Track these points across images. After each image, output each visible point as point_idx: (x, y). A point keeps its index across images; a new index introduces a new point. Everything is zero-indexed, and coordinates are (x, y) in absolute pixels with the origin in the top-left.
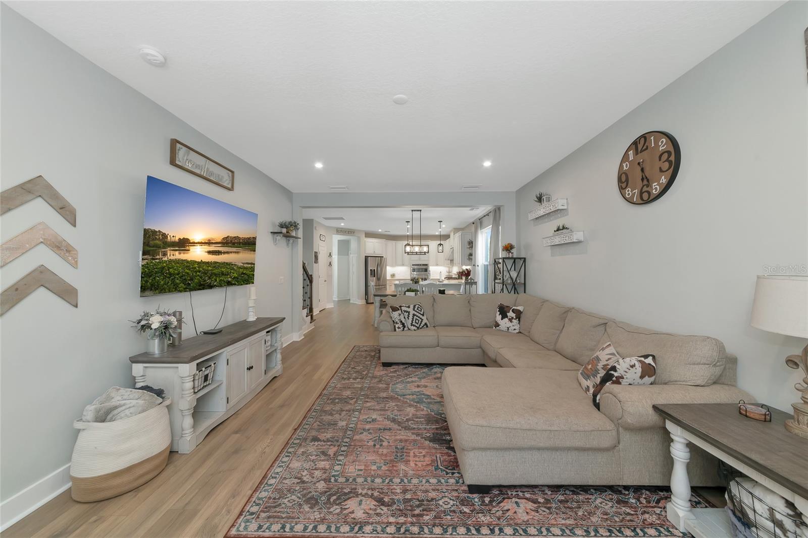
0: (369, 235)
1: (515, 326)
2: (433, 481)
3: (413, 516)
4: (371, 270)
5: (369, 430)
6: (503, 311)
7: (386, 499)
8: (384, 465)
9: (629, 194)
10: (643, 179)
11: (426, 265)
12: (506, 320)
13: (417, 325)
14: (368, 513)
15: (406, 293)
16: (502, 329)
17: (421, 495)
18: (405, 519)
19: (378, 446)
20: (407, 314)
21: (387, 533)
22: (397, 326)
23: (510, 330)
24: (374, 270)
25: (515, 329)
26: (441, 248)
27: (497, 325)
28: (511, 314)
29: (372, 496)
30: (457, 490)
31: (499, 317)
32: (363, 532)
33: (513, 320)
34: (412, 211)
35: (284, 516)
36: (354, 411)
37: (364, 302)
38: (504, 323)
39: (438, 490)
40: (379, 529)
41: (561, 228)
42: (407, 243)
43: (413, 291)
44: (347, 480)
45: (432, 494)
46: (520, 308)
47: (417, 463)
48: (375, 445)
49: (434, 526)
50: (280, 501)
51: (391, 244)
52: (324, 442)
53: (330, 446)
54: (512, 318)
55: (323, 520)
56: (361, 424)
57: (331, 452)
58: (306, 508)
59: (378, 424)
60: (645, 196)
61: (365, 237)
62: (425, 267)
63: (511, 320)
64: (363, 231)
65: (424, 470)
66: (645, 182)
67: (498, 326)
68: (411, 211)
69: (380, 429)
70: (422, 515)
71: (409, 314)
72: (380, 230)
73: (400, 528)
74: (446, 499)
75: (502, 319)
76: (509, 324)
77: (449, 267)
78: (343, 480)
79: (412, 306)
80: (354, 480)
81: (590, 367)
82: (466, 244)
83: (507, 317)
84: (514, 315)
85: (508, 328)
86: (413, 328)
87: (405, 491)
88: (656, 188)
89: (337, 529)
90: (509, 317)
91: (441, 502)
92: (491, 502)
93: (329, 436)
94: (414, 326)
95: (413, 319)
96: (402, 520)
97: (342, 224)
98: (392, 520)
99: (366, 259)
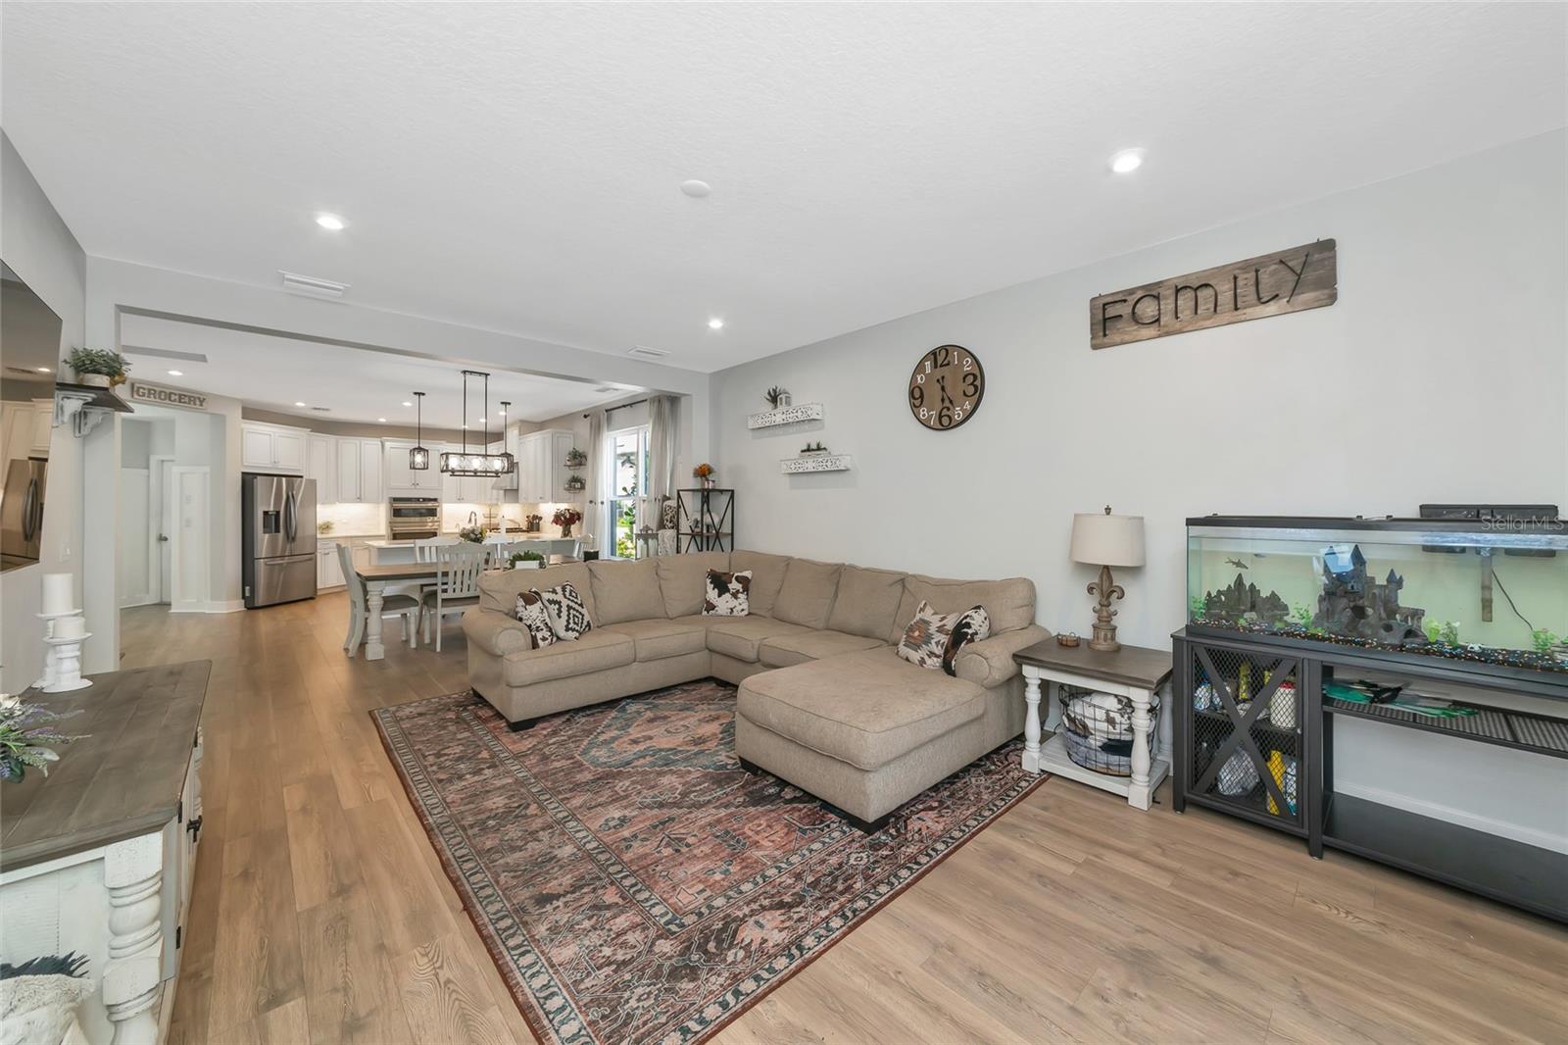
0: (253, 413)
1: (741, 604)
2: (816, 846)
3: (842, 893)
4: (266, 513)
5: (635, 836)
6: (720, 583)
7: (787, 899)
8: (729, 865)
9: (924, 415)
10: (943, 400)
12: (727, 596)
13: (577, 628)
14: (786, 928)
15: (517, 563)
16: (720, 612)
17: (824, 869)
18: (837, 902)
19: (684, 850)
20: (557, 606)
21: (838, 929)
22: (539, 635)
23: (735, 613)
24: (278, 513)
25: (743, 610)
27: (711, 607)
28: (734, 585)
29: (763, 908)
30: (853, 840)
31: (712, 594)
32: (809, 949)
33: (740, 595)
35: (663, 1019)
36: (560, 823)
37: (238, 605)
38: (723, 604)
39: (833, 852)
40: (823, 932)
41: (814, 446)
42: (417, 446)
44: (700, 915)
45: (834, 860)
46: (747, 574)
47: (771, 838)
48: (678, 850)
49: (875, 888)
50: (622, 1012)
51: (325, 442)
52: (572, 892)
53: (594, 891)
54: (738, 591)
55: (736, 978)
56: (609, 835)
57: (611, 898)
58: (686, 985)
59: (640, 822)
60: (945, 421)
61: (243, 418)
62: (427, 505)
63: (735, 595)
64: (238, 400)
65: (791, 841)
66: (947, 404)
67: (713, 609)
68: (462, 375)
69: (655, 826)
70: (850, 887)
71: (561, 607)
72: (300, 404)
73: (844, 914)
74: (854, 856)
75: (719, 596)
76: (733, 603)
77: (491, 506)
78: (694, 918)
79: (559, 589)
80: (710, 907)
81: (917, 634)
82: (565, 458)
83: (729, 591)
84: (739, 587)
85: (732, 609)
86: (572, 635)
87: (798, 877)
88: (958, 414)
89: (771, 970)
90: (732, 590)
91: (852, 861)
92: (898, 831)
93: (565, 881)
94: (573, 630)
95: (568, 615)
96: (835, 905)
97: (175, 373)
98: (824, 913)
99: (248, 481)
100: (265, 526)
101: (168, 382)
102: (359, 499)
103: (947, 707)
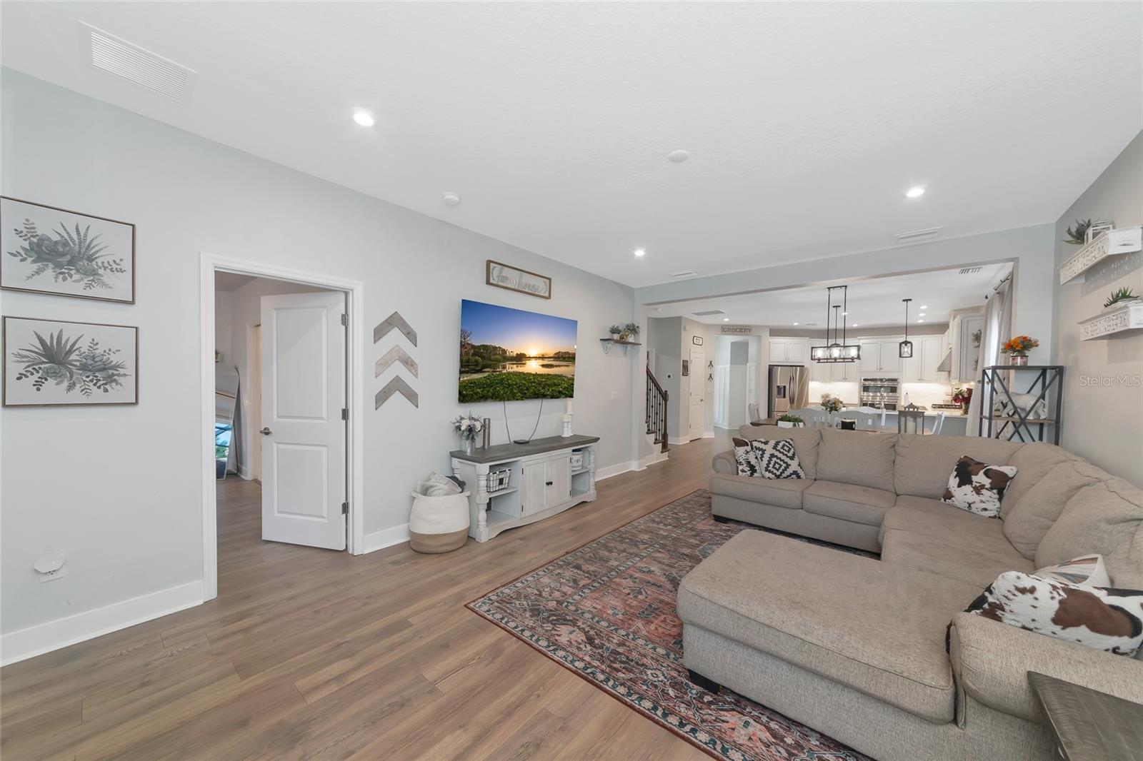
0: (776, 332)
1: (990, 502)
2: (661, 651)
3: (610, 666)
4: (780, 387)
5: (636, 578)
6: (965, 472)
7: (596, 642)
8: (623, 614)
11: (895, 380)
12: (968, 488)
13: (775, 471)
14: (571, 643)
15: (779, 422)
16: (956, 503)
17: (634, 655)
18: (600, 664)
19: (631, 596)
20: (761, 452)
21: (573, 665)
22: (740, 468)
23: (974, 509)
24: (785, 387)
25: (985, 509)
26: (906, 349)
27: (948, 495)
28: (980, 478)
29: (586, 633)
30: (679, 672)
31: (953, 482)
32: (555, 654)
33: (984, 491)
34: (829, 288)
35: (508, 611)
36: (636, 556)
38: (963, 495)
39: (658, 661)
40: (570, 658)
41: (1119, 297)
43: (789, 421)
44: (577, 610)
45: (648, 661)
46: (1009, 470)
47: (659, 629)
48: (629, 594)
49: (621, 685)
50: (513, 601)
52: (583, 572)
53: (586, 577)
54: (983, 487)
55: (532, 629)
56: (633, 571)
57: (582, 583)
58: (528, 614)
59: (651, 577)
61: (770, 336)
62: (891, 384)
63: (978, 490)
64: (767, 326)
65: (660, 638)
67: (950, 499)
68: (827, 290)
69: (649, 582)
70: (618, 670)
71: (763, 453)
72: (796, 324)
73: (588, 668)
74: (659, 673)
75: (959, 486)
76: (972, 497)
78: (574, 608)
79: (772, 443)
80: (583, 613)
83: (970, 482)
84: (987, 482)
85: (970, 505)
86: (767, 474)
87: (621, 644)
89: (537, 640)
90: (974, 484)
91: (649, 672)
92: (710, 703)
93: (592, 568)
94: (770, 472)
95: (769, 462)
96: (596, 663)
97: (726, 320)
98: (587, 658)
99: (771, 369)
100: (779, 393)
101: (724, 323)
102: (845, 379)
103: (809, 638)
